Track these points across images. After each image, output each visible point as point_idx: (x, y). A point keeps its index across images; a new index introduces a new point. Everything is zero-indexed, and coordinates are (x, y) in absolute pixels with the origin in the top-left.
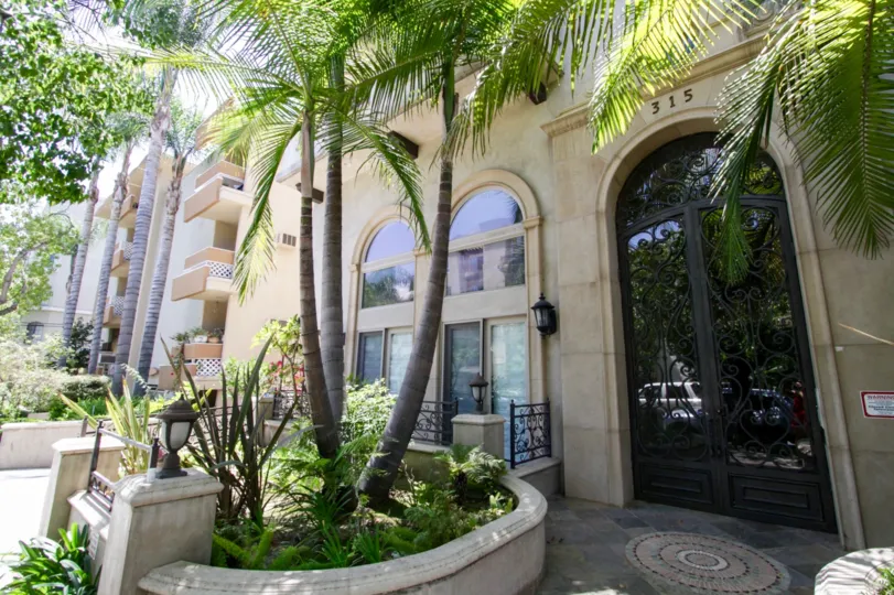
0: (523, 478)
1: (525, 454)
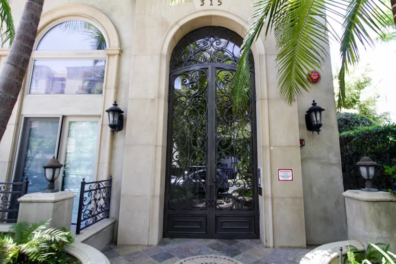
0: (84, 242)
1: (89, 220)
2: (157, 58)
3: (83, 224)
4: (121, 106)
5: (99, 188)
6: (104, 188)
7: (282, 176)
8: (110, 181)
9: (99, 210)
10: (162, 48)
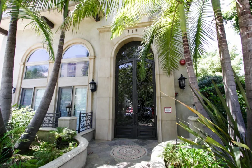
0: (82, 136)
1: (83, 128)
2: (109, 59)
3: (81, 130)
4: (95, 81)
5: (87, 116)
6: (89, 116)
7: (166, 111)
8: (92, 113)
9: (87, 125)
10: (111, 55)
